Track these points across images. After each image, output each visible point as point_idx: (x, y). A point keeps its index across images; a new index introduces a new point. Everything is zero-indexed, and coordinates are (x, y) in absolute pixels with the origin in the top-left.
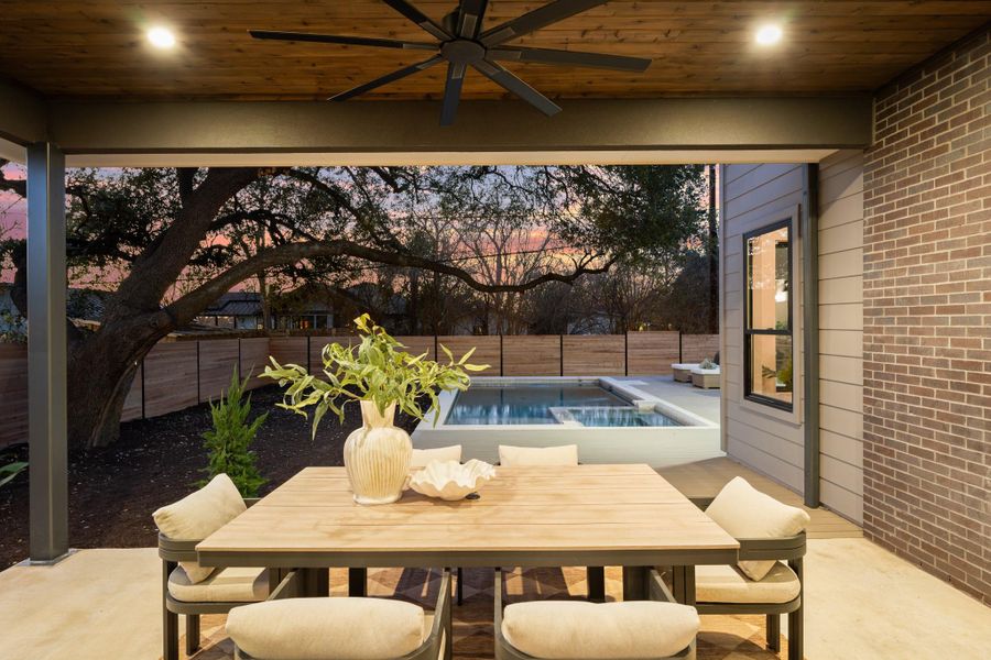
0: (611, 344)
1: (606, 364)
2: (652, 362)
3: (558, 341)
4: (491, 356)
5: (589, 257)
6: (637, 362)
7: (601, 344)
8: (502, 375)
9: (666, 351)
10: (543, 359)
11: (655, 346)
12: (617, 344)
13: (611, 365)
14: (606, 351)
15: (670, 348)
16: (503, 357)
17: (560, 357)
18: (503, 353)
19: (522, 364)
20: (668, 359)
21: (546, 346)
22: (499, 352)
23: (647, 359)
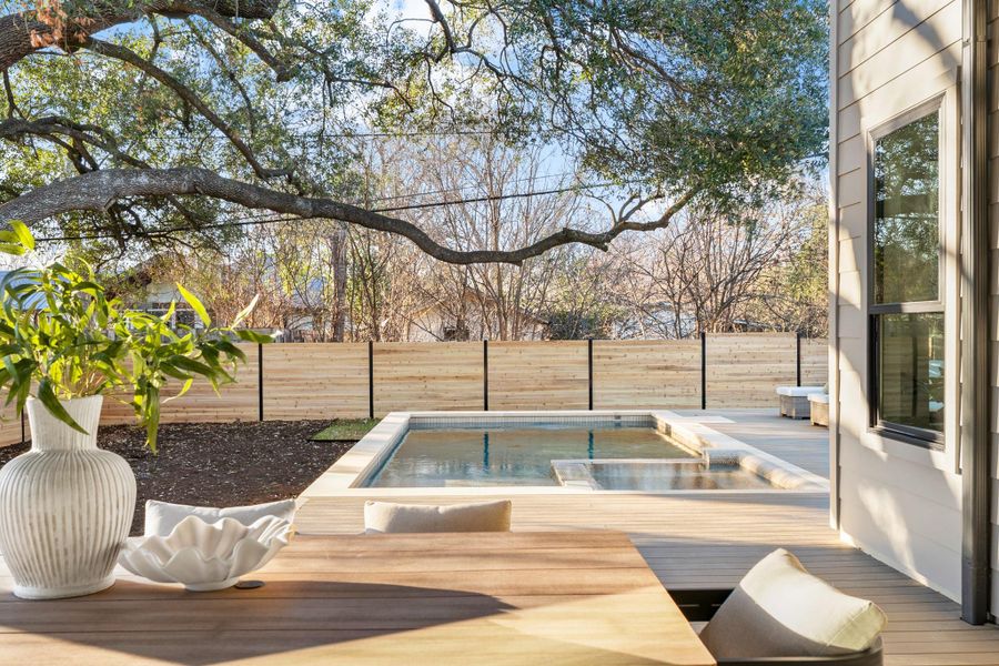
0: (677, 356)
1: (669, 390)
2: (748, 386)
3: (585, 350)
4: (467, 377)
5: (636, 201)
6: (721, 387)
7: (659, 356)
8: (486, 409)
9: (774, 367)
10: (558, 382)
11: (754, 358)
12: (687, 355)
13: (676, 391)
14: (666, 368)
15: (780, 365)
16: (489, 378)
17: (588, 377)
18: (489, 372)
19: (522, 390)
20: (776, 380)
21: (564, 359)
22: (481, 370)
23: (740, 381)
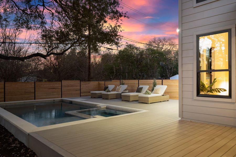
2: (71, 92)
6: (65, 92)
7: (51, 85)
8: (5, 101)
11: (72, 86)
12: (58, 85)
14: (53, 88)
15: (77, 87)
16: (5, 92)
17: (34, 91)
18: (6, 91)
19: (16, 95)
20: (76, 90)
21: (28, 87)
22: (3, 90)
23: (69, 91)
